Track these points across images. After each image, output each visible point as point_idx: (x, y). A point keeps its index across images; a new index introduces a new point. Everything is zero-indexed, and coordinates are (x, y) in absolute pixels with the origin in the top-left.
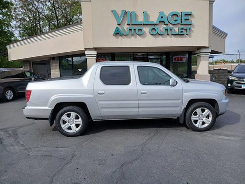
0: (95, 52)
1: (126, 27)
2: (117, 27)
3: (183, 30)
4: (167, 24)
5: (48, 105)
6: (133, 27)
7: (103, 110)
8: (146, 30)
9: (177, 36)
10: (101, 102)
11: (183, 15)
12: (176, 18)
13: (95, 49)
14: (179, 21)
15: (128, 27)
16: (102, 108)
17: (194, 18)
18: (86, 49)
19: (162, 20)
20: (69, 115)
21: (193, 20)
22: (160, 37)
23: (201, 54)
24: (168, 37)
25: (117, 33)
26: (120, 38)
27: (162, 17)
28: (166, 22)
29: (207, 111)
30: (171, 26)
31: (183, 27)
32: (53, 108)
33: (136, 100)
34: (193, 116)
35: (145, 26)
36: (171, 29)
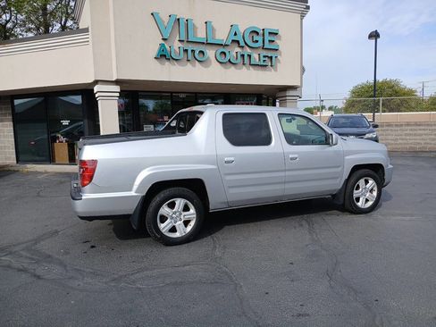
0: (117, 88)
1: (177, 45)
2: (162, 45)
3: (266, 59)
4: (243, 47)
5: (135, 187)
6: (190, 47)
7: (232, 191)
8: (211, 53)
9: (256, 68)
10: (228, 178)
11: (267, 34)
12: (256, 38)
13: (117, 82)
14: (260, 44)
15: (180, 45)
16: (229, 187)
17: (280, 39)
18: (96, 82)
19: (235, 38)
20: (172, 206)
21: (280, 43)
22: (233, 68)
23: (288, 98)
24: (244, 67)
25: (163, 56)
26: (167, 63)
27: (235, 34)
28: (242, 44)
29: (371, 182)
30: (248, 51)
31: (265, 53)
32: (144, 194)
33: (282, 171)
34: (355, 192)
35: (208, 47)
36: (249, 56)
